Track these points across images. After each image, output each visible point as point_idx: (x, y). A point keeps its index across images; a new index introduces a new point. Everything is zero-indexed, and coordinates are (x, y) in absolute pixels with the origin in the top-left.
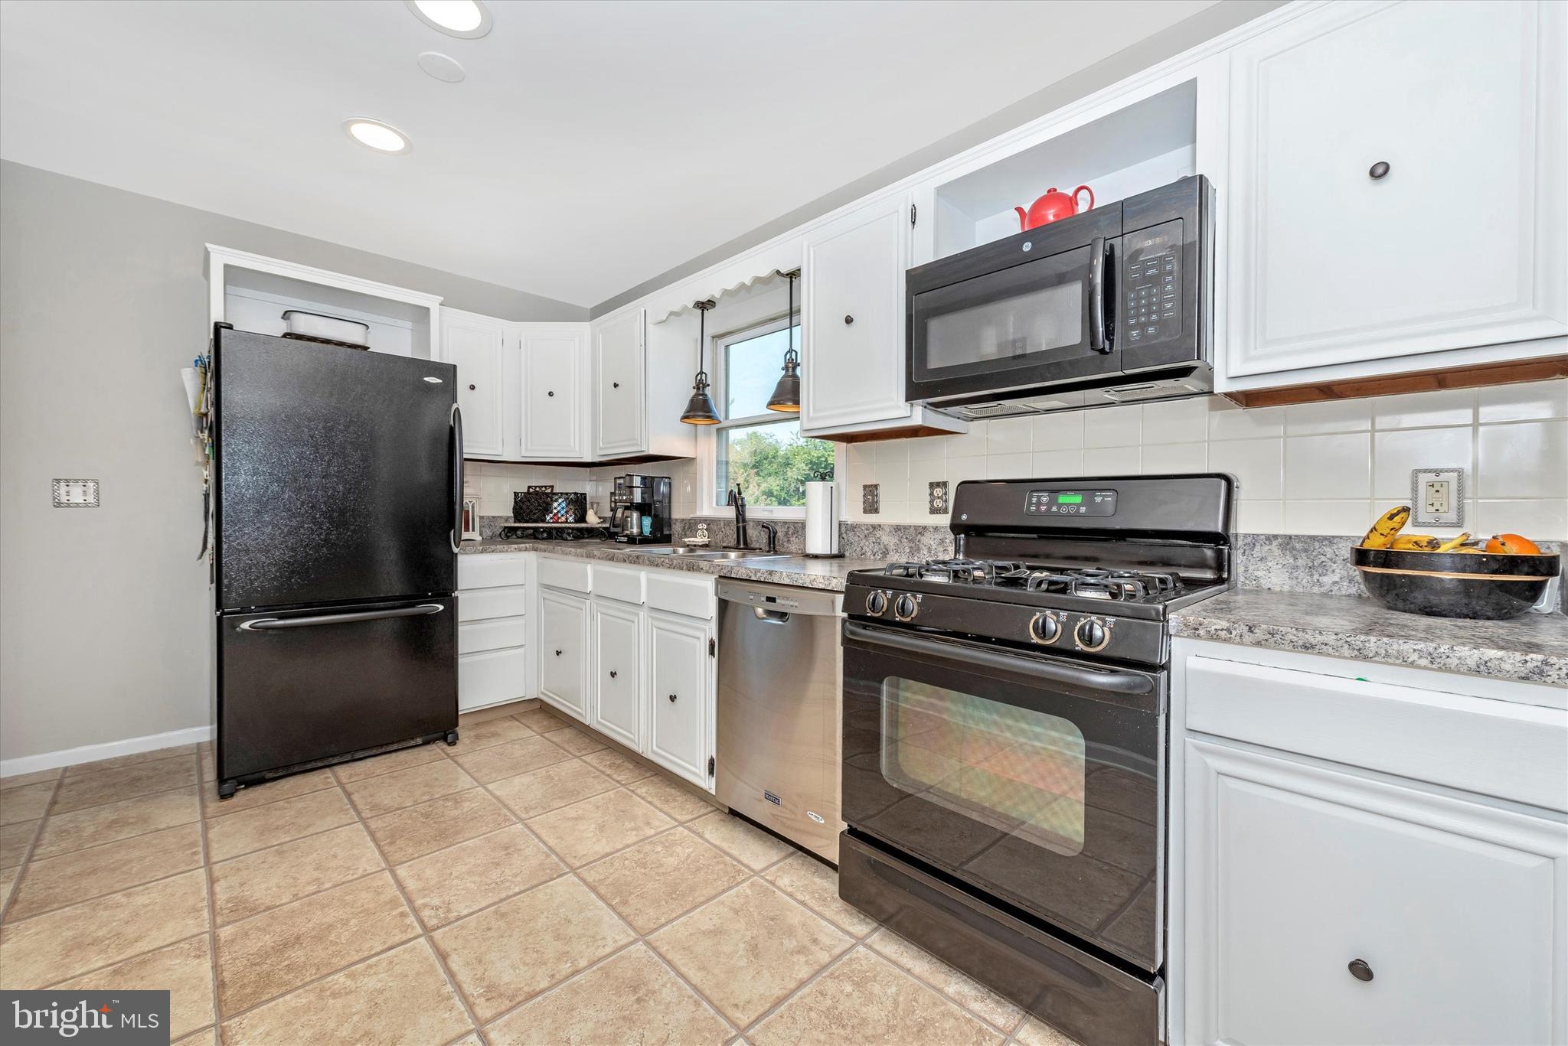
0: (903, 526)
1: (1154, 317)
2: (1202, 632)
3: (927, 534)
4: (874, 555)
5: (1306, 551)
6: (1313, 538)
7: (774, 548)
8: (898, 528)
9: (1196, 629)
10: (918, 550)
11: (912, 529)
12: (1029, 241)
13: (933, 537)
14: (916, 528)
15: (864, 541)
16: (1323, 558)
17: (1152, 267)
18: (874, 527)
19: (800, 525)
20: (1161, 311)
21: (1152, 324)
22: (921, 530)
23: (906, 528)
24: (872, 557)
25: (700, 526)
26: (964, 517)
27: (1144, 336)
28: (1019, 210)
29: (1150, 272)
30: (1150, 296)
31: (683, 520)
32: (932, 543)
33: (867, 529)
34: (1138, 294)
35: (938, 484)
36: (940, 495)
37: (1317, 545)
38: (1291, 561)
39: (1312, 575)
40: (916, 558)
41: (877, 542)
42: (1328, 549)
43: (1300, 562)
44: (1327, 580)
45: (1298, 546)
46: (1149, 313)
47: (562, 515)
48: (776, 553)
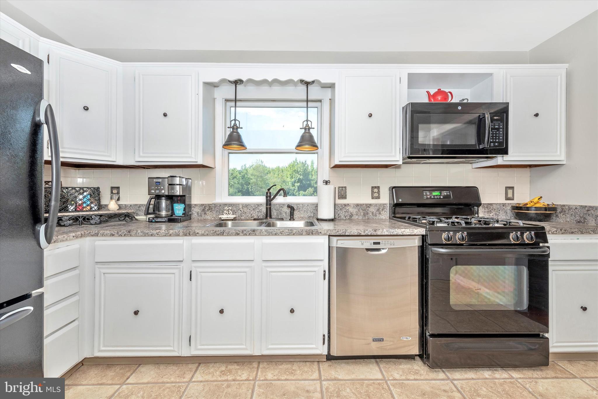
0: (360, 204)
1: (497, 140)
2: (550, 232)
3: (372, 207)
4: (345, 217)
5: (487, 207)
6: (489, 204)
7: (293, 218)
8: (357, 205)
9: (549, 232)
10: (368, 214)
11: (365, 205)
12: (461, 106)
13: (374, 208)
14: (366, 205)
15: (340, 211)
16: (490, 209)
17: (497, 125)
18: (345, 205)
19: (301, 205)
20: (499, 139)
21: (497, 142)
22: (369, 206)
23: (361, 205)
24: (344, 218)
25: (226, 208)
26: (400, 200)
27: (495, 146)
28: (428, 92)
29: (496, 127)
30: (496, 134)
31: (202, 205)
32: (374, 210)
33: (341, 206)
34: (493, 132)
35: (376, 187)
36: (377, 191)
37: (489, 205)
38: (484, 210)
39: (488, 214)
40: (366, 217)
41: (347, 211)
42: (491, 207)
43: (486, 210)
44: (491, 215)
45: (486, 206)
46: (496, 139)
47: (88, 205)
48: (294, 220)
